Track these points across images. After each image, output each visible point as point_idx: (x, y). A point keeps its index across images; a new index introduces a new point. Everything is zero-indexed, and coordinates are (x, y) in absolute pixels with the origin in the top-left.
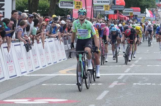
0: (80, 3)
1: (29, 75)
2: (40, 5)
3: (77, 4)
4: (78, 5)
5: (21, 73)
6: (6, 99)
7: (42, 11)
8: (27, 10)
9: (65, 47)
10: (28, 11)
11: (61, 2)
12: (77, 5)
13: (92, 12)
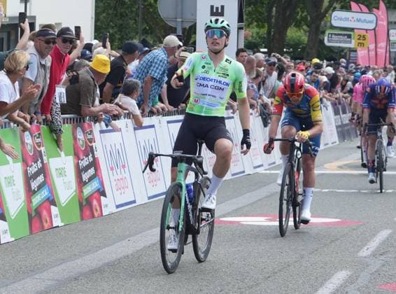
0: (364, 36)
1: (268, 172)
2: (289, 40)
3: (359, 39)
4: (361, 41)
5: (252, 168)
6: (224, 216)
7: (293, 52)
8: (265, 48)
9: (335, 120)
10: (266, 50)
11: (329, 34)
12: (359, 41)
13: (388, 55)
